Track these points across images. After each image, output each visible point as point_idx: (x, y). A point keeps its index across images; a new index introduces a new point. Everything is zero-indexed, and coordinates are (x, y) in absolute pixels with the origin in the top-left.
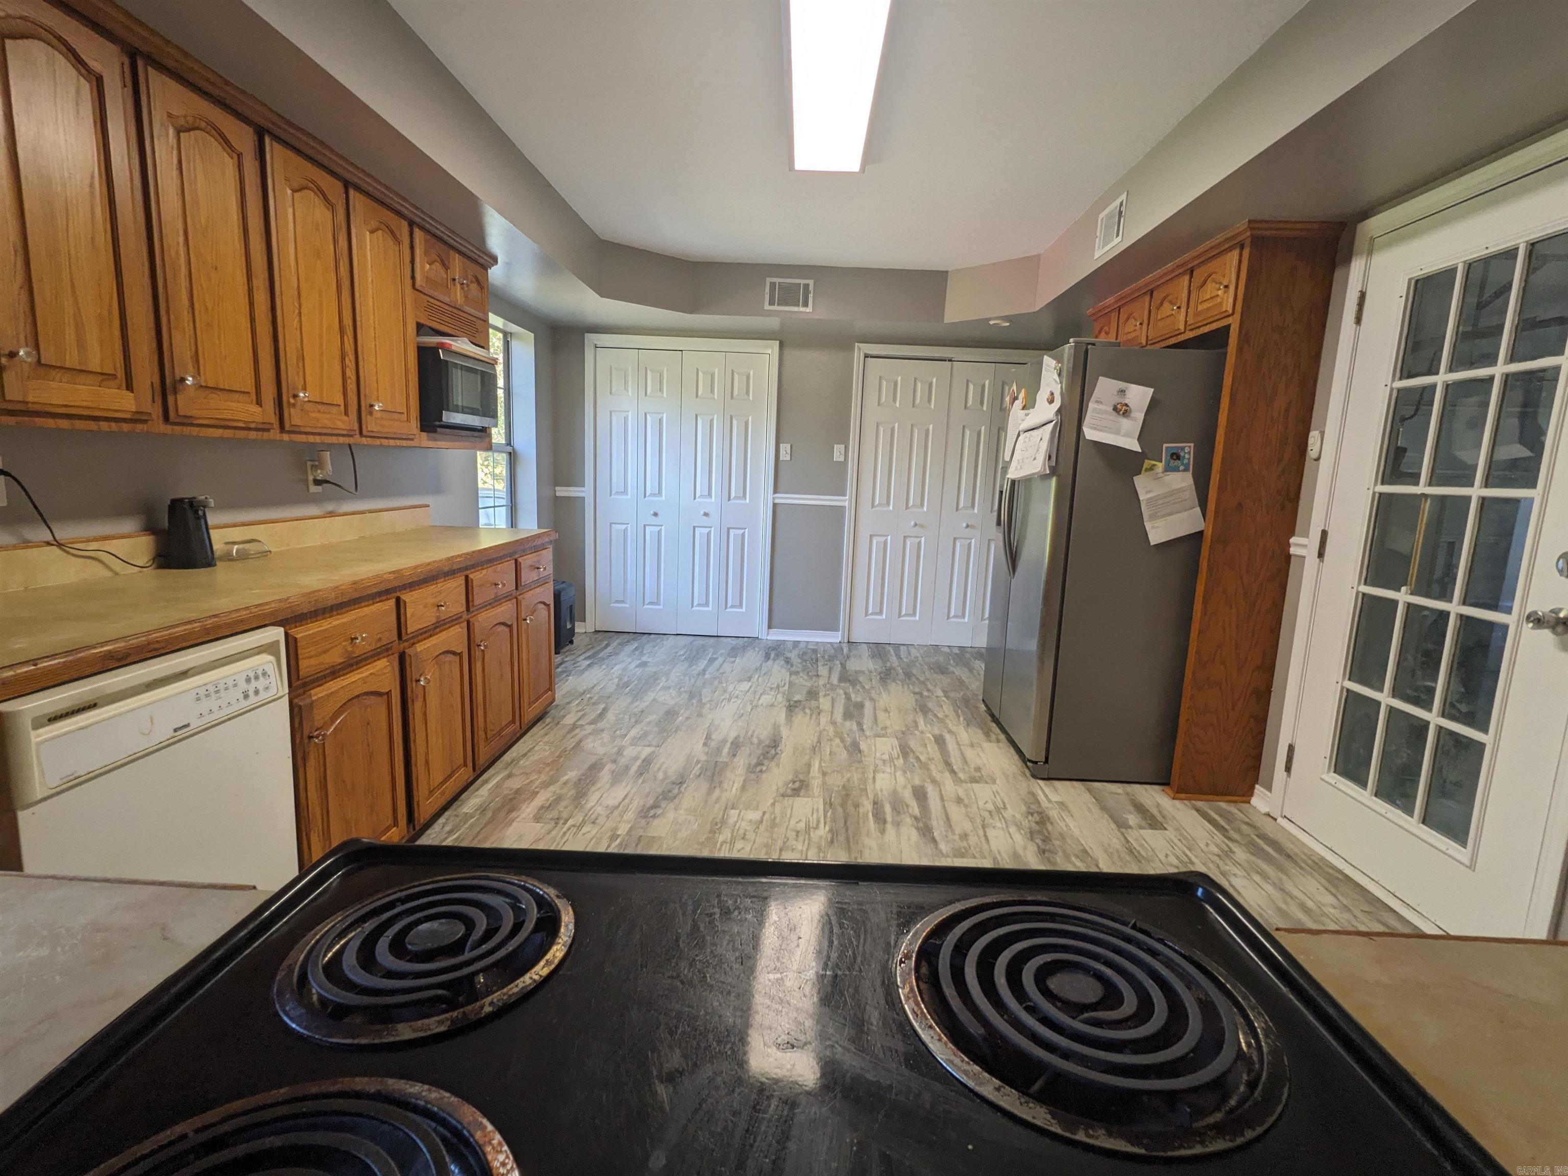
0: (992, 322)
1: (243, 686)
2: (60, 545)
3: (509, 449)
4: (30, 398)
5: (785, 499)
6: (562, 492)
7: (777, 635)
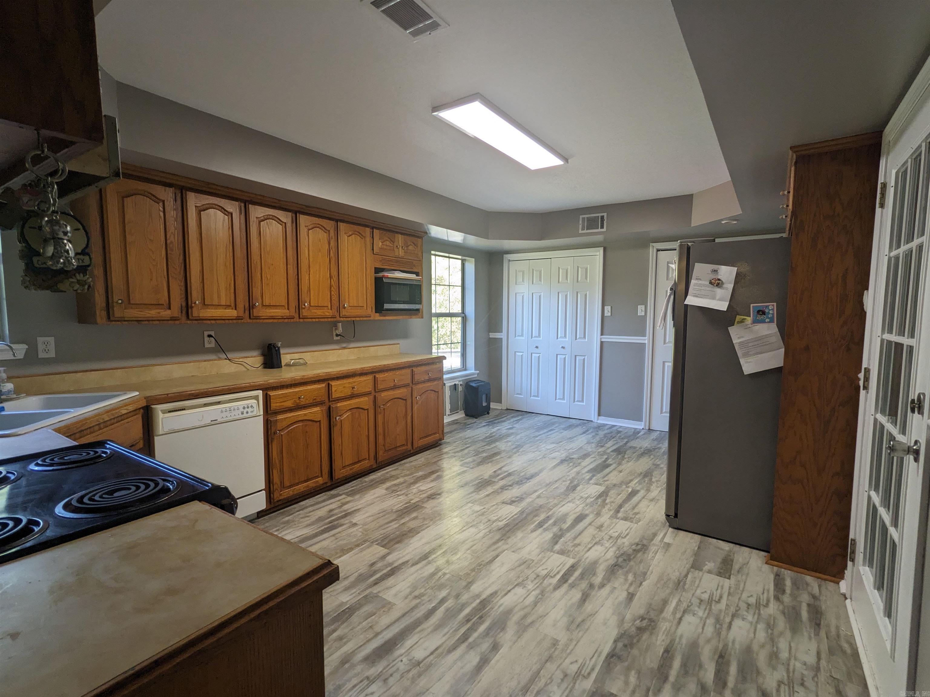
0: (723, 222)
1: (242, 410)
2: (229, 360)
3: (463, 315)
4: (201, 315)
5: (607, 338)
6: (492, 335)
7: (602, 420)
